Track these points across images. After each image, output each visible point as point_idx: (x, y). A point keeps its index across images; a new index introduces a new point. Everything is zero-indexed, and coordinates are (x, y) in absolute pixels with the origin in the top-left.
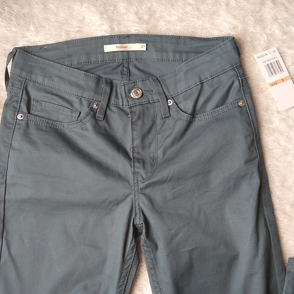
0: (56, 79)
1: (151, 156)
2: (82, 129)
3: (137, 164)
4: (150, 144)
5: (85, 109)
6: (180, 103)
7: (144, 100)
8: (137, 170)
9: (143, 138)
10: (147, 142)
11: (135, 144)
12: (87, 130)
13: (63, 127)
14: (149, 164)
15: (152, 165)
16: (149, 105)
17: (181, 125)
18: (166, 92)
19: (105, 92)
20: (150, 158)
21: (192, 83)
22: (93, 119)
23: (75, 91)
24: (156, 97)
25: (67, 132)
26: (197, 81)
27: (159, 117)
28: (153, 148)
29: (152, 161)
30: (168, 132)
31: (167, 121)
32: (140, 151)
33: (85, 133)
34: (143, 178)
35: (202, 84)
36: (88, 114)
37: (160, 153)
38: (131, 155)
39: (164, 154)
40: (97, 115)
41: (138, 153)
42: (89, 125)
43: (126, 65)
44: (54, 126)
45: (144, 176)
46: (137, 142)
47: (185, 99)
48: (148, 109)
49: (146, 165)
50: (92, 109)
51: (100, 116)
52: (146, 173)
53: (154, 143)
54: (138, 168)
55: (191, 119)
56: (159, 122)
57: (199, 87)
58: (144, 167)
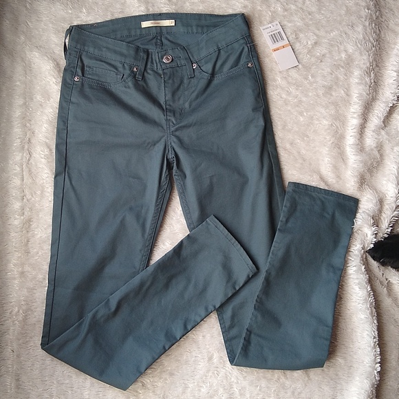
1: (180, 107)
2: (125, 87)
3: (168, 114)
4: (179, 98)
5: (127, 72)
6: (202, 66)
7: (174, 64)
8: (169, 118)
9: (174, 94)
10: (176, 97)
11: (167, 98)
12: (129, 87)
13: (110, 86)
14: (178, 113)
15: (180, 114)
16: (178, 68)
17: (203, 83)
18: (191, 58)
19: (143, 58)
20: (179, 109)
21: (211, 50)
22: (133, 80)
23: (119, 58)
24: (183, 62)
25: (113, 90)
26: (215, 48)
27: (186, 77)
28: (181, 102)
29: (180, 112)
30: (193, 89)
31: (192, 80)
32: (171, 104)
33: (128, 90)
35: (219, 50)
36: (130, 75)
37: (187, 105)
38: (164, 107)
39: (190, 106)
40: (137, 76)
41: (170, 105)
42: (130, 84)
43: (159, 38)
45: (174, 122)
46: (169, 96)
47: (206, 63)
48: (177, 71)
49: (176, 114)
50: (133, 71)
51: (139, 77)
52: (176, 120)
53: (182, 98)
54: (170, 116)
55: (211, 78)
56: (186, 81)
57: (217, 53)
58: (174, 116)
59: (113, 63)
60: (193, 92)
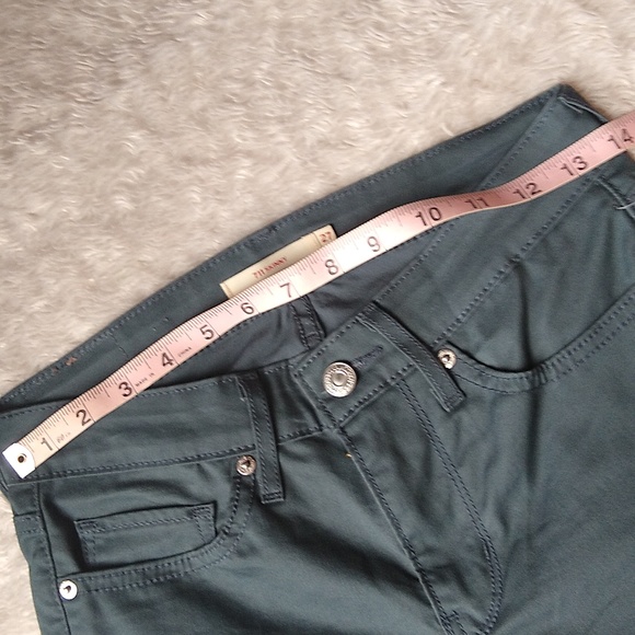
0: (113, 439)
1: (470, 541)
2: (241, 554)
3: (441, 591)
4: (449, 509)
6: (478, 348)
7: (369, 390)
8: (448, 608)
9: (421, 502)
10: (438, 507)
11: (406, 531)
12: (253, 550)
13: (190, 565)
14: (476, 571)
15: (484, 571)
16: (391, 396)
17: (512, 414)
18: (423, 334)
20: (470, 548)
21: (487, 278)
22: (256, 512)
24: (400, 362)
26: (501, 265)
27: (436, 416)
28: (462, 516)
29: (479, 560)
30: (484, 450)
31: (464, 416)
32: (431, 541)
33: (253, 562)
34: (477, 624)
35: (519, 267)
36: (235, 503)
37: (490, 522)
38: (411, 567)
39: (503, 518)
41: (429, 550)
42: (253, 536)
44: (164, 575)
45: (478, 616)
46: (410, 521)
47: (488, 332)
48: (393, 408)
49: (468, 579)
50: (238, 482)
51: (270, 489)
52: (480, 607)
53: (458, 500)
54: (450, 600)
56: (442, 431)
57: (515, 282)
58: (465, 589)
60: (491, 462)
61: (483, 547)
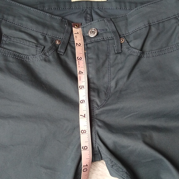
1: (105, 86)
2: (45, 61)
5: (49, 45)
6: (131, 41)
7: (98, 38)
9: (98, 71)
12: (49, 61)
13: (28, 59)
14: (103, 93)
15: (106, 94)
18: (119, 31)
21: (141, 25)
23: (40, 29)
24: (110, 35)
25: (31, 64)
26: (146, 23)
27: (112, 52)
28: (106, 79)
29: (105, 91)
30: (120, 66)
31: (119, 56)
33: (48, 64)
34: (97, 105)
35: (150, 26)
36: (50, 49)
37: (113, 84)
39: (117, 84)
40: (59, 50)
42: (51, 58)
44: (20, 58)
45: (99, 103)
47: (135, 38)
49: (100, 94)
50: (54, 44)
51: (61, 50)
52: (100, 101)
53: (107, 75)
55: (140, 55)
56: (112, 57)
57: (148, 28)
58: (99, 96)
59: (34, 33)
60: (121, 69)
61: (108, 89)
